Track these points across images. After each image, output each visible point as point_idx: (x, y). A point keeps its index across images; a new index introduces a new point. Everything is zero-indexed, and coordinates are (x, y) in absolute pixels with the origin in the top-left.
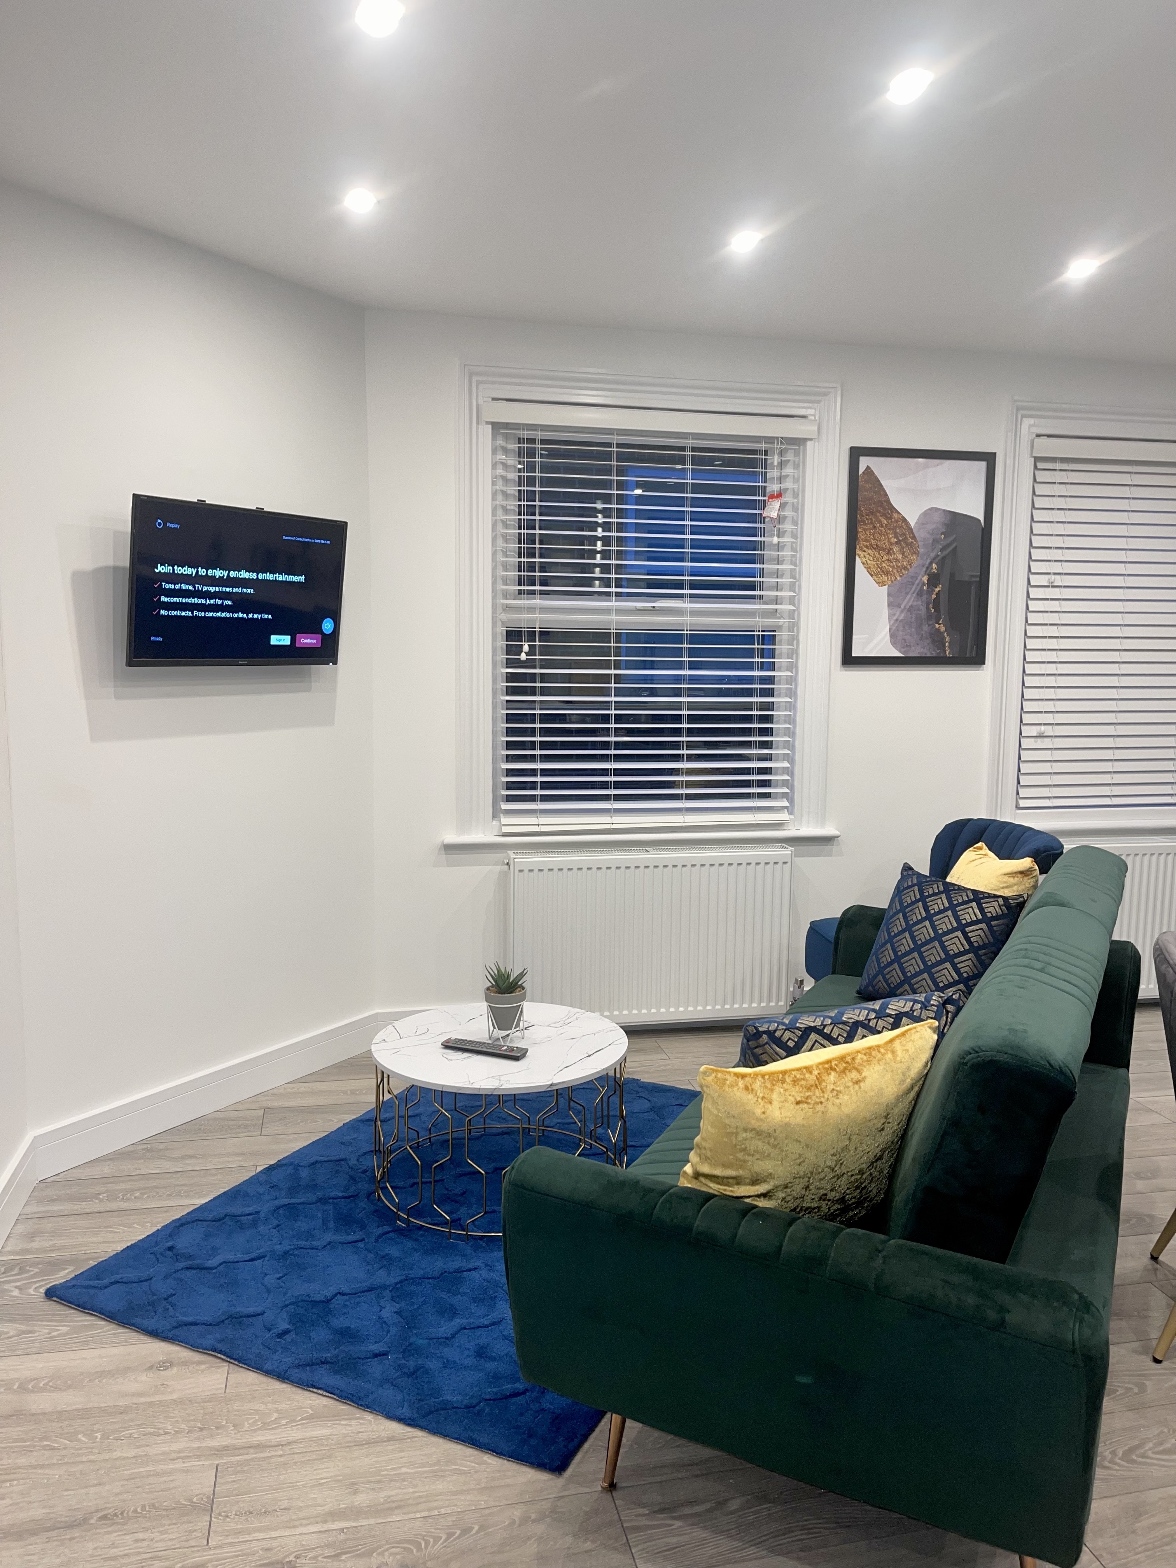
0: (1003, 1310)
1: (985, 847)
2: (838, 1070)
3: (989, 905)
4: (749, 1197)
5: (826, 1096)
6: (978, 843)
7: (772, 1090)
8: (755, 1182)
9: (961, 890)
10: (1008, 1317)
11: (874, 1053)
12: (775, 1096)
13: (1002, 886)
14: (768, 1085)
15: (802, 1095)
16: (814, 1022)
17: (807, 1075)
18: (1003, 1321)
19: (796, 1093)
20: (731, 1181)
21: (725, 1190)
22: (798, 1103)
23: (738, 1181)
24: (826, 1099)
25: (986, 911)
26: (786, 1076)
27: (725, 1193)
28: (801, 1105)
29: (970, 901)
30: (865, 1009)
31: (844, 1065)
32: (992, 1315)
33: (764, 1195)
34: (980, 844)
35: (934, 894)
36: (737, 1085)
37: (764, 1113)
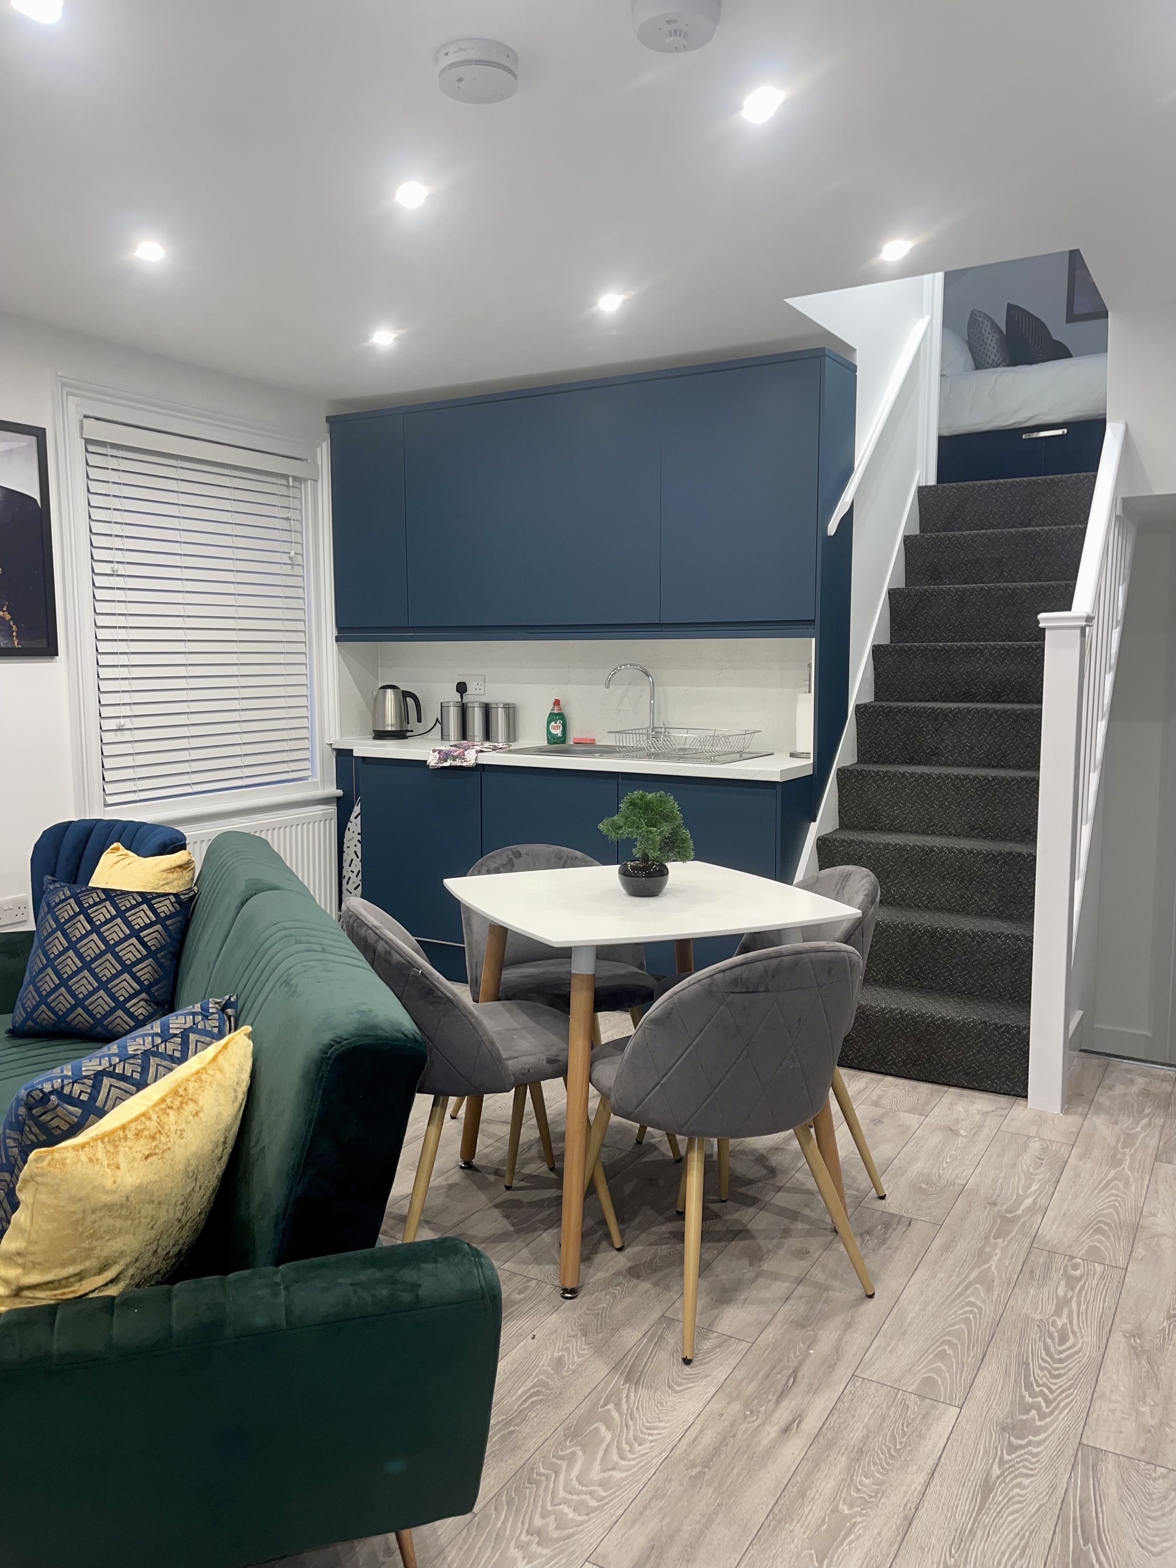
0: (416, 1286)
1: (121, 847)
2: (175, 1107)
3: (160, 905)
4: (93, 1291)
5: (172, 1141)
6: (113, 843)
7: (117, 1153)
8: (102, 1270)
9: (125, 894)
10: (421, 1292)
11: (203, 1077)
12: (121, 1160)
13: (161, 883)
14: (110, 1148)
15: (149, 1146)
16: (100, 1064)
17: (148, 1123)
18: (417, 1296)
19: (142, 1147)
20: (72, 1279)
21: (64, 1294)
22: (147, 1157)
23: (80, 1276)
24: (172, 1143)
25: (159, 911)
26: (127, 1132)
27: (64, 1297)
28: (150, 1159)
29: (139, 904)
30: (148, 1035)
31: (180, 1099)
32: (407, 1297)
33: (113, 1281)
34: (115, 845)
35: (96, 904)
36: (79, 1160)
37: (115, 1182)
